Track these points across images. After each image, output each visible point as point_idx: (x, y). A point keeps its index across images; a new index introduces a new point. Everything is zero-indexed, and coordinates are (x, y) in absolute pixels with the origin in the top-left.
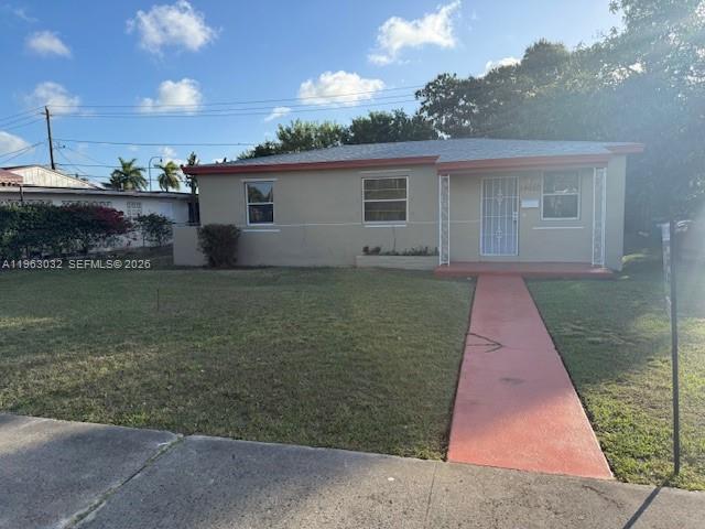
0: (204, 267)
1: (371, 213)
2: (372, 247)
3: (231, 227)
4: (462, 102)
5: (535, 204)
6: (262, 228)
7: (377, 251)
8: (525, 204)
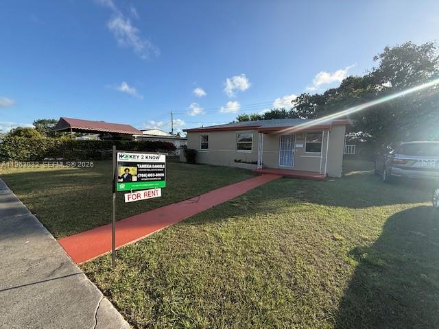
0: (185, 163)
1: (241, 147)
2: (238, 160)
3: (196, 151)
4: (311, 104)
5: (302, 146)
6: (205, 151)
7: (239, 161)
8: (297, 146)
